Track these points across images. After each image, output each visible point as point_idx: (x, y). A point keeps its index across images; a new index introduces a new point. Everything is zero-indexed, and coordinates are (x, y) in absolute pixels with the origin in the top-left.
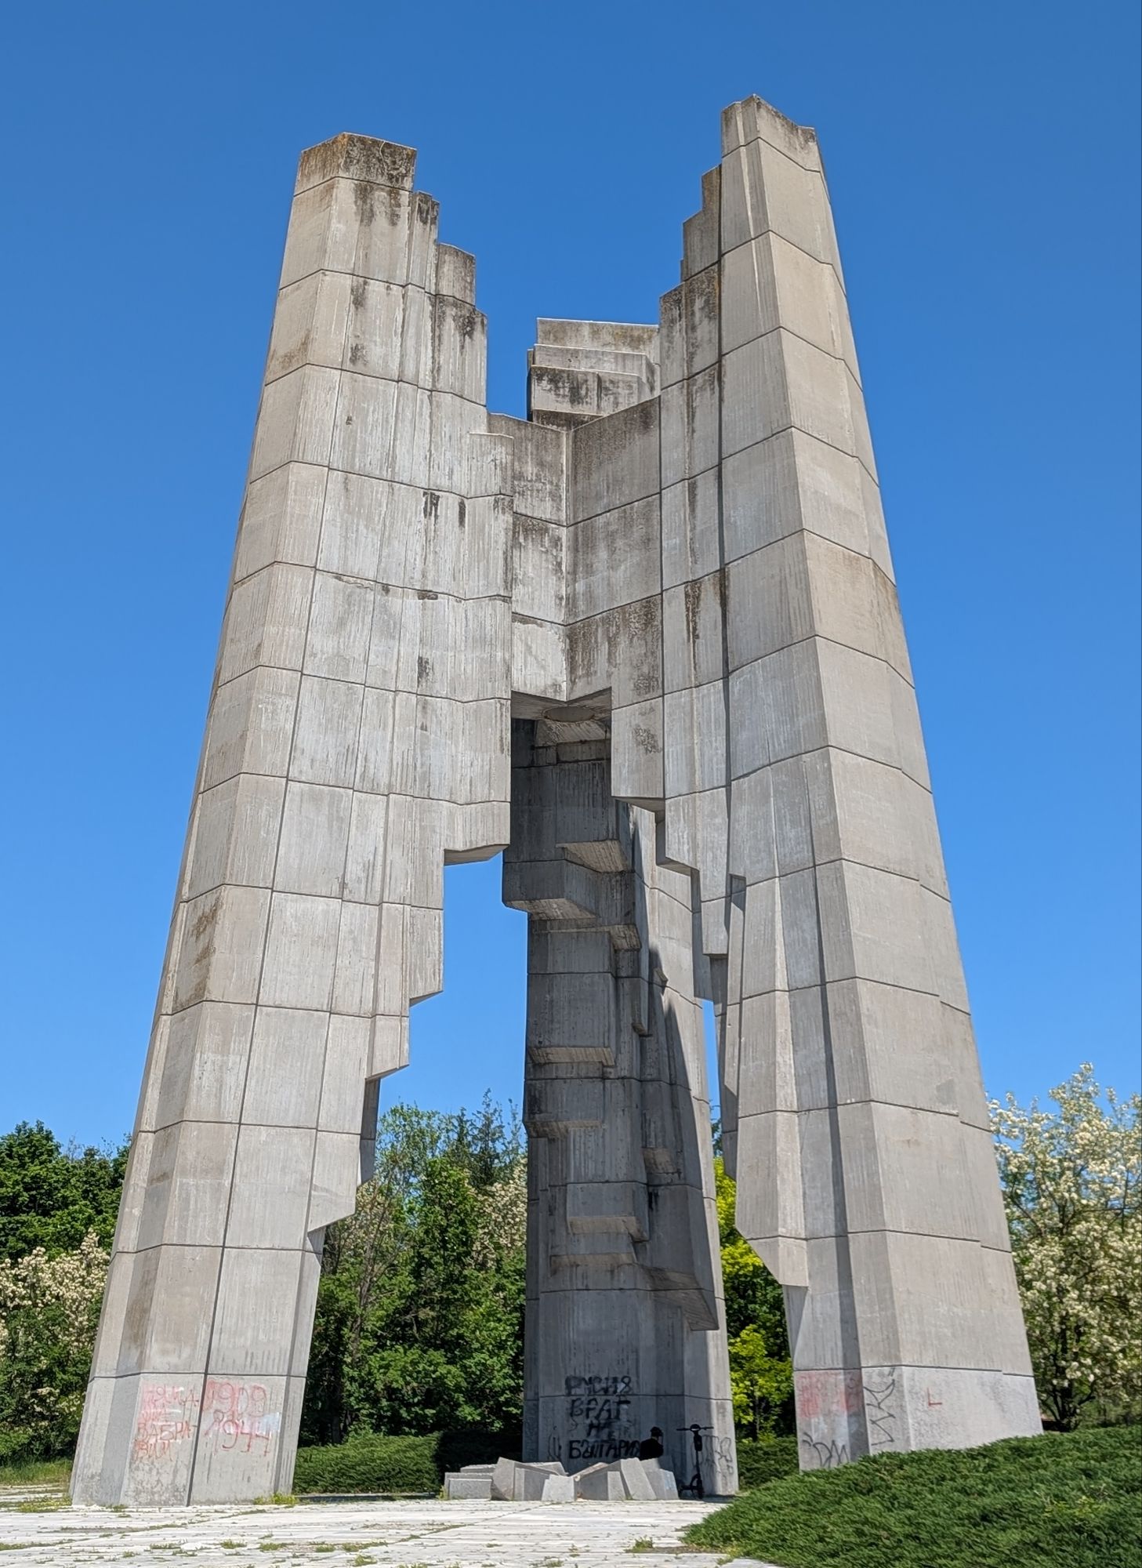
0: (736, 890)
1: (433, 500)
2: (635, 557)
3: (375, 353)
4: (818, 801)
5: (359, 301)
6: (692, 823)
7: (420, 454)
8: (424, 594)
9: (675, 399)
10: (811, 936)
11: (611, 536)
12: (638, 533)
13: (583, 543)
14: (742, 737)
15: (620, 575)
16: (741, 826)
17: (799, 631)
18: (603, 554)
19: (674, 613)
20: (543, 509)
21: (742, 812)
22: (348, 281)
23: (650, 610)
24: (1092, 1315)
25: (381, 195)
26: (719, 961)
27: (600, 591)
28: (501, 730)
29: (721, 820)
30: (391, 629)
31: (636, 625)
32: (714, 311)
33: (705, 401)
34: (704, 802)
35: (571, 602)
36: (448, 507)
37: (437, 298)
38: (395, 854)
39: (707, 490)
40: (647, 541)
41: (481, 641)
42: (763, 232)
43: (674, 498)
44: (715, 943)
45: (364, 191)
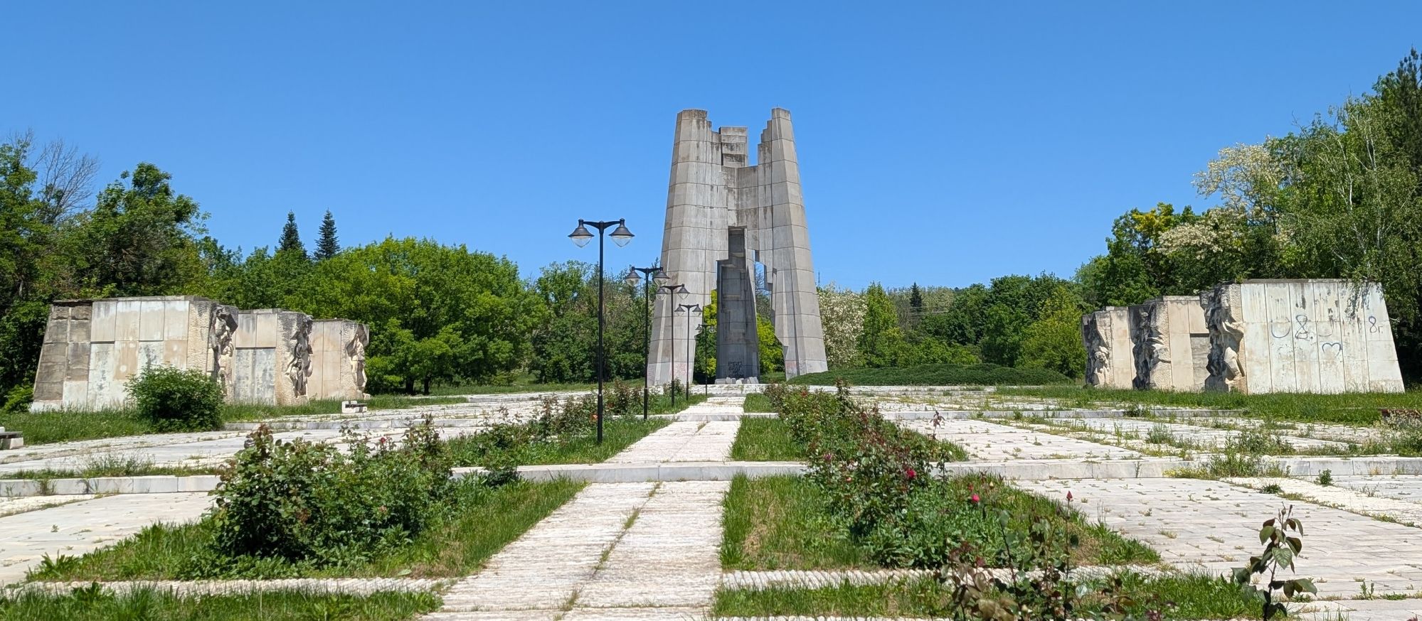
0: (775, 271)
1: (712, 187)
2: (752, 199)
3: (701, 157)
4: (792, 257)
5: (698, 146)
6: (765, 256)
7: (710, 178)
8: (711, 208)
9: (761, 167)
10: (790, 282)
11: (747, 194)
12: (753, 194)
13: (740, 194)
14: (776, 241)
15: (749, 202)
16: (776, 259)
17: (788, 223)
18: (745, 197)
19: (761, 212)
20: (732, 186)
21: (776, 256)
22: (696, 142)
23: (756, 210)
24: (833, 345)
25: (701, 122)
26: (771, 285)
27: (744, 205)
28: (727, 235)
29: (771, 256)
30: (705, 216)
31: (752, 213)
32: (770, 151)
33: (768, 170)
34: (767, 252)
35: (737, 205)
36: (715, 188)
37: (712, 143)
38: (707, 262)
39: (768, 188)
40: (755, 196)
41: (722, 217)
42: (781, 138)
43: (761, 189)
44: (770, 281)
45: (698, 122)
